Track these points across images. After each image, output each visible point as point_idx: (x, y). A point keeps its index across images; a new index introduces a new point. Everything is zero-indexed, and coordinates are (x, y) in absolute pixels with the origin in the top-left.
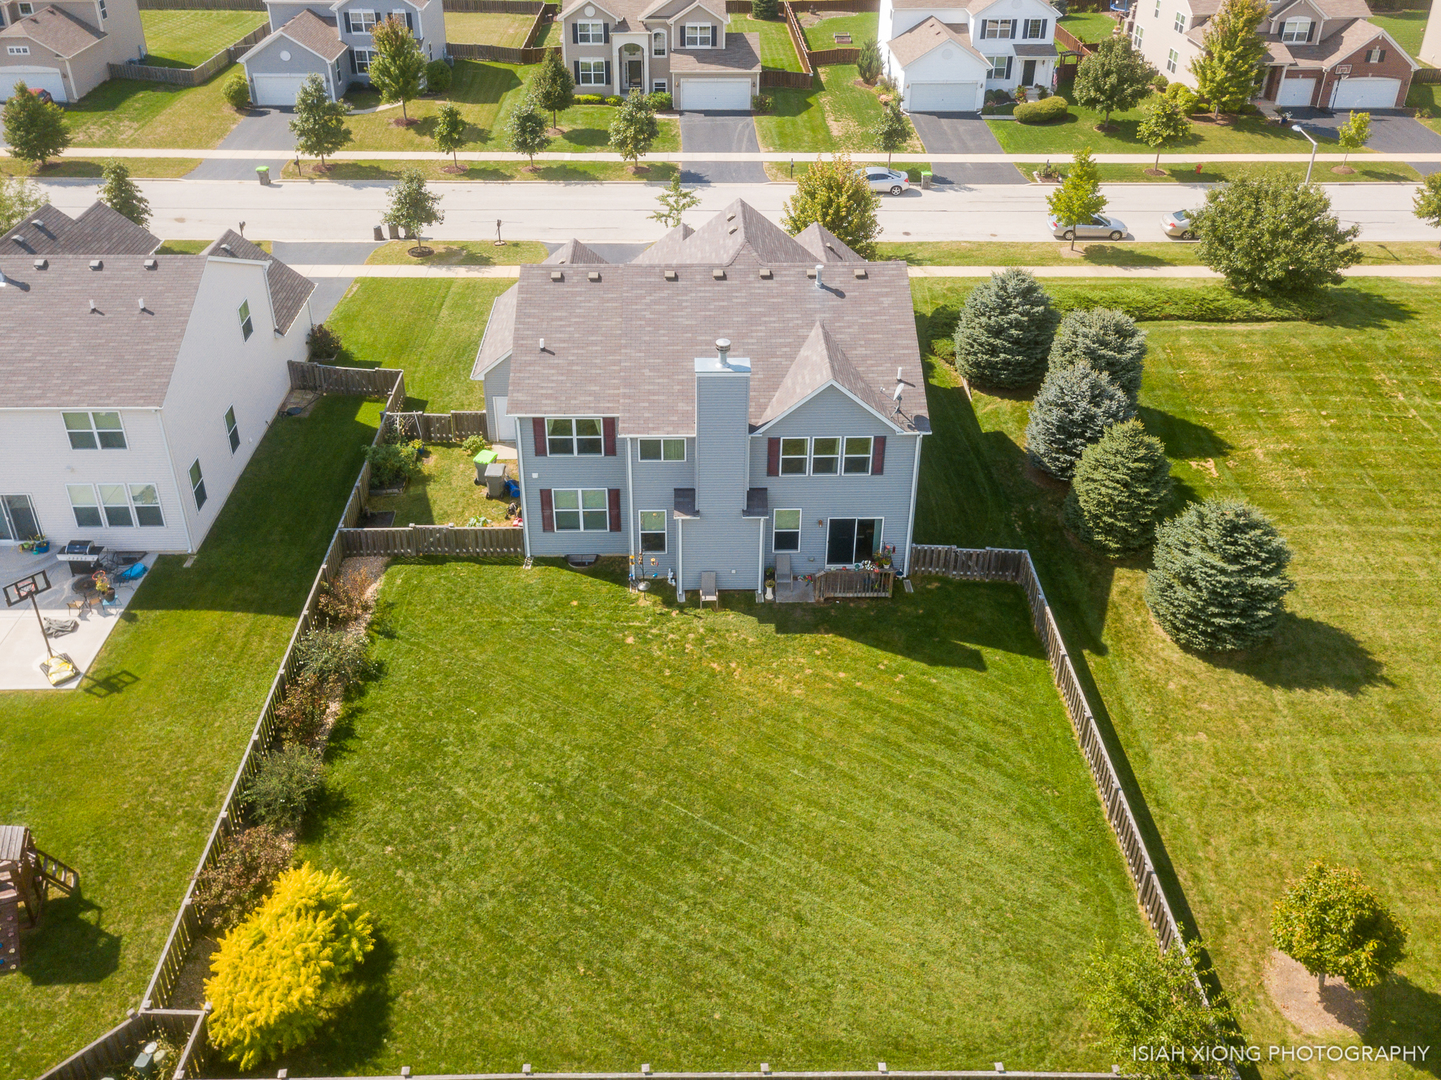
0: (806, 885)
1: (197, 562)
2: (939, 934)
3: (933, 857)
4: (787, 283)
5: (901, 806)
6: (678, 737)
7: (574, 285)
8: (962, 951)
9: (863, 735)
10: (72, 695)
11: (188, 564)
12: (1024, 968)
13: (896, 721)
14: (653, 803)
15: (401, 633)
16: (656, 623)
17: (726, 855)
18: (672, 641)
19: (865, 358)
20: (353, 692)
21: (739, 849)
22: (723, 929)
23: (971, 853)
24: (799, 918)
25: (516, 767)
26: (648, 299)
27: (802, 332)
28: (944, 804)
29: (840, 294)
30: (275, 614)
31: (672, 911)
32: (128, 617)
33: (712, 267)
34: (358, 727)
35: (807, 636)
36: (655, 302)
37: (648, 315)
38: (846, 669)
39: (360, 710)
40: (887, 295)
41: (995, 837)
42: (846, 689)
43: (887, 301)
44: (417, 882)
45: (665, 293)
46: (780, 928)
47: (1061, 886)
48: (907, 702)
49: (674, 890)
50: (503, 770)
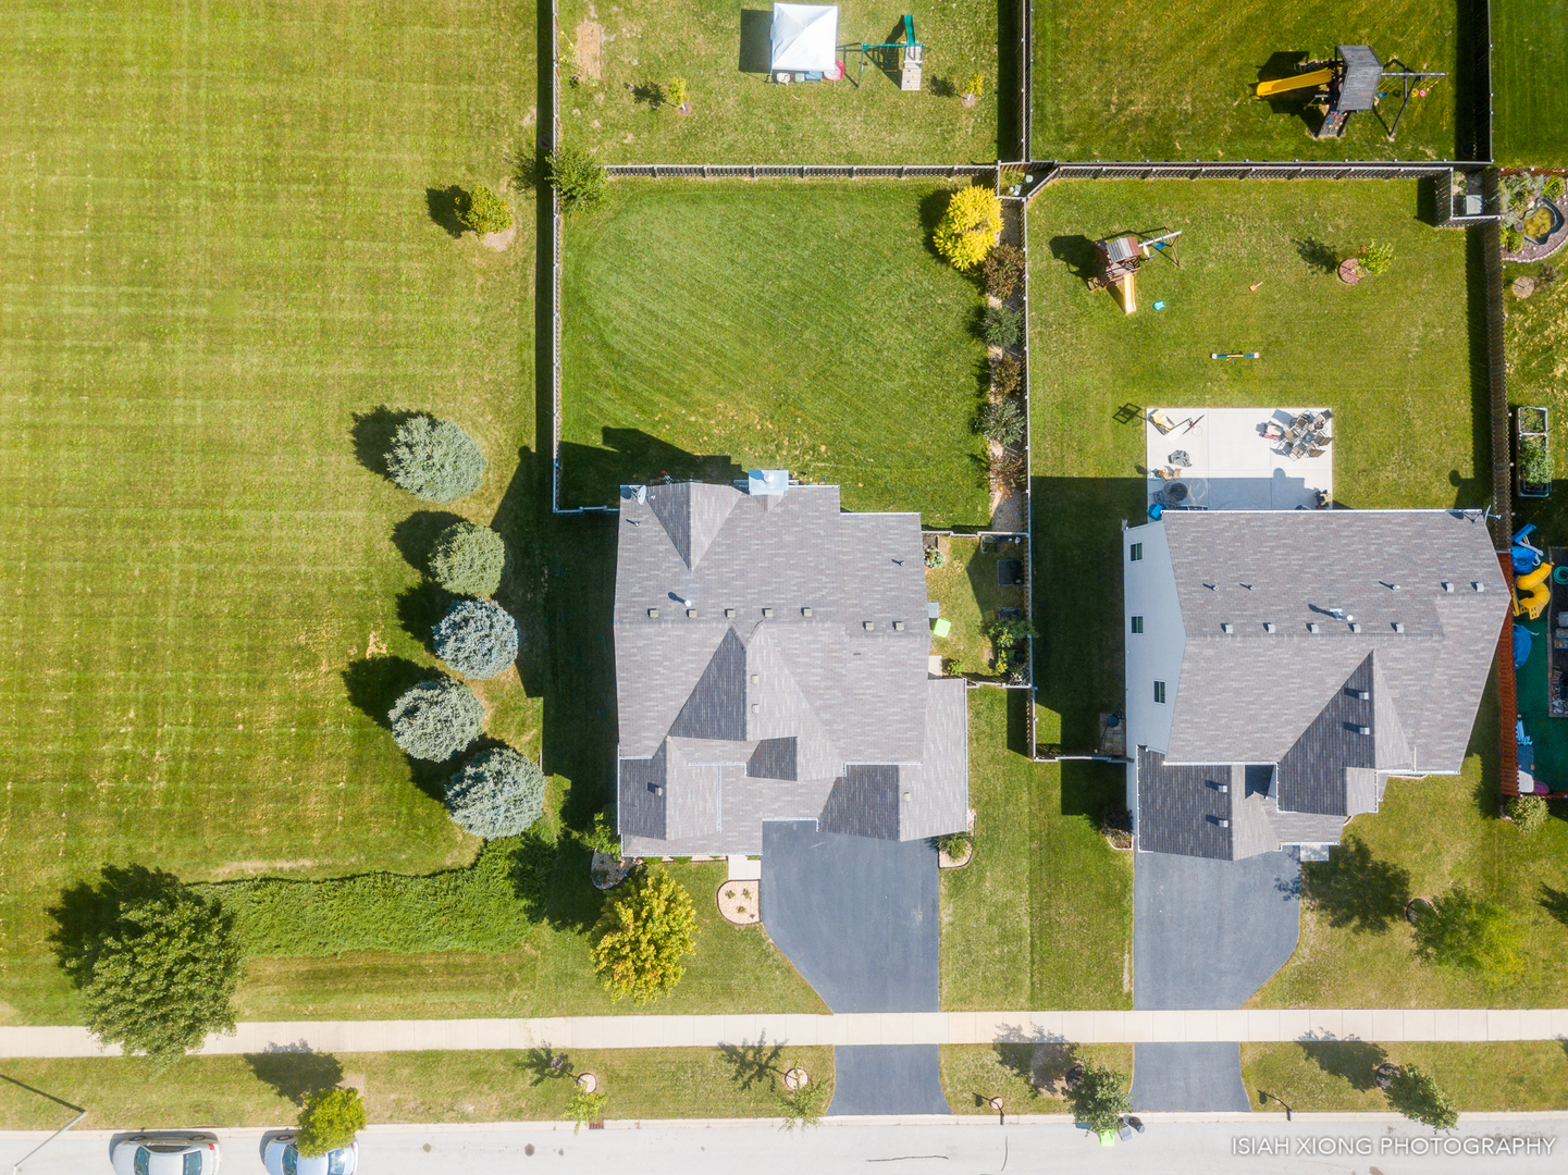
0: (727, 280)
1: (1120, 525)
2: (666, 254)
3: (661, 295)
4: (713, 606)
5: (672, 325)
6: (792, 371)
7: (884, 619)
8: (656, 245)
9: (685, 371)
10: (1147, 405)
11: (1125, 522)
12: (628, 238)
13: (666, 382)
14: (806, 327)
15: (967, 460)
16: (807, 466)
17: (767, 296)
18: (796, 448)
19: (660, 542)
20: (983, 409)
21: (760, 299)
22: (769, 256)
23: (638, 298)
24: (733, 262)
25: (880, 351)
26: (824, 592)
27: (705, 564)
28: (648, 326)
29: (673, 596)
30: (1051, 478)
31: (794, 265)
32: (1142, 470)
33: (775, 619)
34: (975, 384)
35: (711, 453)
36: (819, 589)
37: (824, 579)
38: (689, 423)
39: (978, 396)
40: (635, 595)
41: (625, 308)
42: (692, 406)
43: (636, 589)
44: (921, 283)
45: (811, 597)
46: (743, 256)
47: (599, 280)
48: (657, 397)
49: (792, 277)
50: (889, 348)
